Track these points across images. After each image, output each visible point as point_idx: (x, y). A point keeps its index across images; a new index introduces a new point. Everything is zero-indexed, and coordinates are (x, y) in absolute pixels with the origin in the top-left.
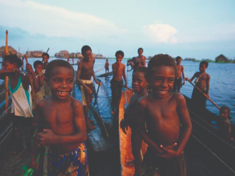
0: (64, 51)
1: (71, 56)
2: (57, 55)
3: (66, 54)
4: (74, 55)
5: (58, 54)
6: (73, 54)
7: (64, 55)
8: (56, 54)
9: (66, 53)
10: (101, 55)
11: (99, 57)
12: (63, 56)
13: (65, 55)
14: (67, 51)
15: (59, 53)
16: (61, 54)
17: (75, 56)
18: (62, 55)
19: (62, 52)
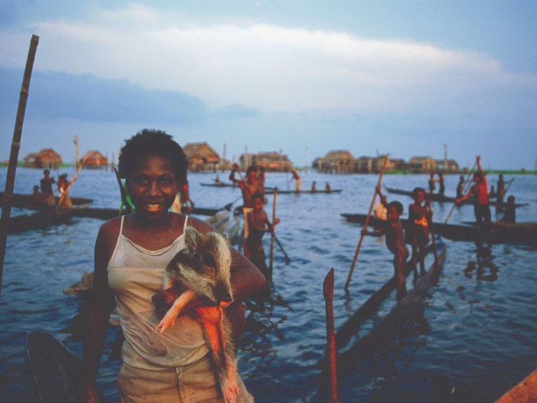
0: (340, 152)
1: (360, 166)
2: (320, 163)
3: (345, 162)
4: (366, 164)
5: (322, 159)
6: (364, 159)
7: (338, 164)
8: (318, 159)
9: (344, 157)
10: (452, 163)
11: (446, 167)
12: (336, 168)
13: (342, 163)
14: (347, 153)
15: (325, 159)
16: (331, 161)
17: (370, 165)
18: (332, 164)
19: (333, 154)
